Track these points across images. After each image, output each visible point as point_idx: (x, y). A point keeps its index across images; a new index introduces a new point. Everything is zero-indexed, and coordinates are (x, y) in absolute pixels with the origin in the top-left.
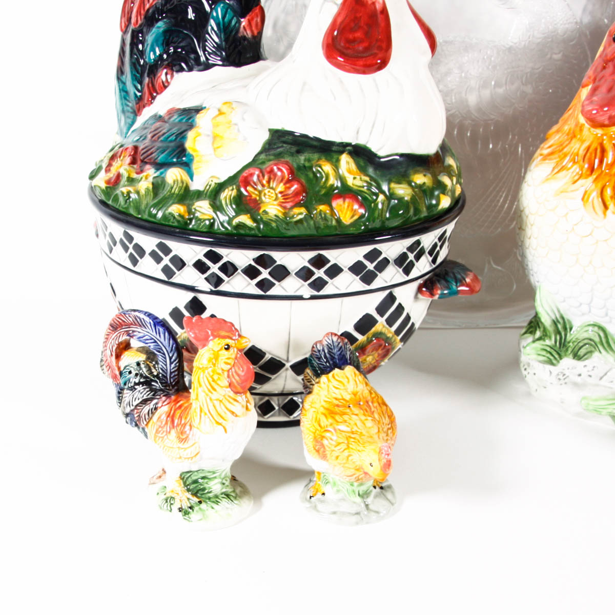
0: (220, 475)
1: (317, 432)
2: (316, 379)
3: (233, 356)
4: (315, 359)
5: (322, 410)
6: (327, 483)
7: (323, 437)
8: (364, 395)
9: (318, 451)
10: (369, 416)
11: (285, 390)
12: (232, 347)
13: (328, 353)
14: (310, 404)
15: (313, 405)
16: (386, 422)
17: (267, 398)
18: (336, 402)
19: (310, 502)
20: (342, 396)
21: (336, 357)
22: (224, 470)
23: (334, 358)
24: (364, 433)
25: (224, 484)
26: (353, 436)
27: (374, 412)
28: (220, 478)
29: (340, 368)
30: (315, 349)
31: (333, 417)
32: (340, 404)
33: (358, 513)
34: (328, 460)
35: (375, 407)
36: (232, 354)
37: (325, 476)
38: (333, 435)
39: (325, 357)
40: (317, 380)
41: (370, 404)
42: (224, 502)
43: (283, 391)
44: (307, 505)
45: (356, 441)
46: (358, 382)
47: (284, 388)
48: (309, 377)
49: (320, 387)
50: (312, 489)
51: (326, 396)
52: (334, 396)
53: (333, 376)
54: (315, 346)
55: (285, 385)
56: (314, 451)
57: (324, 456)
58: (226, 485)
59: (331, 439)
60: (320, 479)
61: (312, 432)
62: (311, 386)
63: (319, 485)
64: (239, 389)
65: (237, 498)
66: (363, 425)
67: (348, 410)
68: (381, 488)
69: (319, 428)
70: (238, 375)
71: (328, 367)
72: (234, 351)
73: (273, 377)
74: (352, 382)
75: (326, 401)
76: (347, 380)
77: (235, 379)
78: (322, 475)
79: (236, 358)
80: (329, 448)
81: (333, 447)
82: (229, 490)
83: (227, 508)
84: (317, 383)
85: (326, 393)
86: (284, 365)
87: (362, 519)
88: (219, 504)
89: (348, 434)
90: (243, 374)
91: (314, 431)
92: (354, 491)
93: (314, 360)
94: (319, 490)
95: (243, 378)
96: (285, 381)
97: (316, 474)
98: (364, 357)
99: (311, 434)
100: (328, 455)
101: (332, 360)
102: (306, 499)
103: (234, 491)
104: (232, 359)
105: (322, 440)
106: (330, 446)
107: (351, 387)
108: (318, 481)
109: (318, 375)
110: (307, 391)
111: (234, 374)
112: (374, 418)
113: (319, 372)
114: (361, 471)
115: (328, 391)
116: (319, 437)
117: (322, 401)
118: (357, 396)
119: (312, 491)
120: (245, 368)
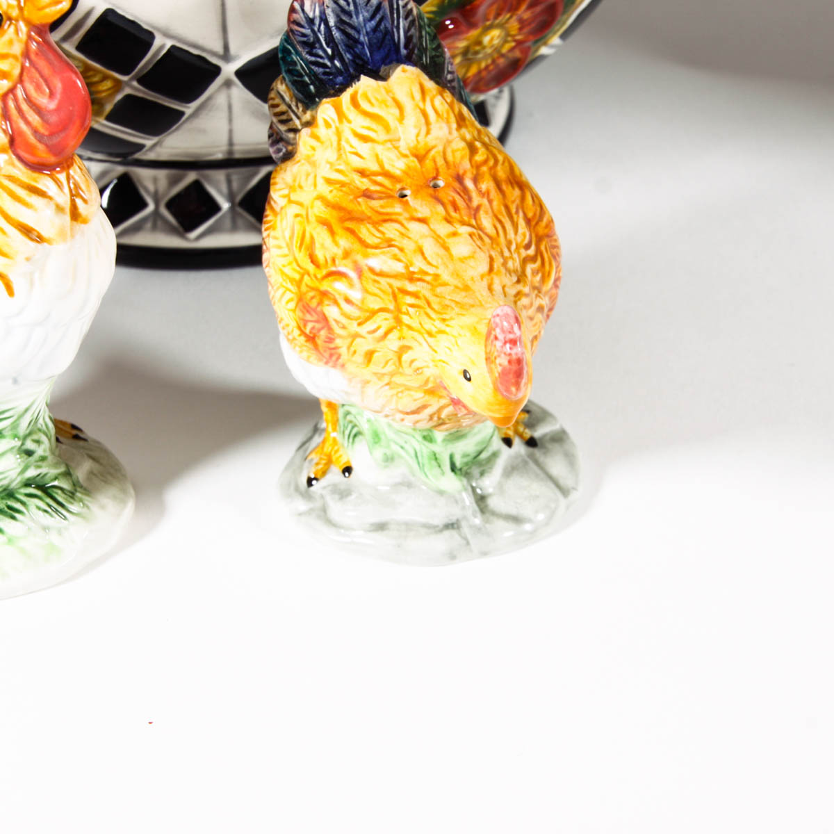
0: (15, 426)
1: (306, 278)
2: (304, 112)
3: (17, 49)
4: (300, 49)
5: (319, 210)
6: (355, 436)
7: (324, 294)
8: (450, 158)
9: (311, 339)
10: (463, 223)
11: (236, 148)
12: (10, 19)
13: (338, 28)
14: (286, 192)
15: (294, 197)
16: (519, 239)
17: (191, 176)
18: (364, 183)
19: (307, 497)
20: (382, 166)
21: (363, 38)
22: (26, 410)
23: (357, 41)
24: (445, 276)
25: (29, 453)
26: (411, 287)
27: (478, 208)
28: (16, 436)
29: (377, 75)
30: (299, 17)
31: (352, 232)
32: (374, 188)
33: (452, 526)
34: (343, 366)
35: (486, 194)
36: (11, 42)
37: (348, 413)
38: (351, 285)
39: (330, 40)
40: (307, 116)
41: (469, 184)
42: (35, 512)
43: (230, 152)
44: (301, 505)
45: (421, 303)
46: (432, 116)
47: (231, 143)
48: (283, 108)
49: (316, 138)
50: (314, 457)
51: (331, 164)
52: (357, 163)
53: (354, 102)
54: (297, 5)
55: (231, 132)
56: (302, 339)
57: (331, 355)
58: (36, 456)
59: (348, 301)
60: (335, 423)
61: (292, 280)
62: (291, 135)
63: (335, 440)
64: (43, 154)
65: (78, 495)
66: (442, 252)
67: (398, 208)
68: (531, 443)
69: (311, 268)
70: (38, 110)
71: (339, 72)
72: (17, 31)
73: (189, 109)
74: (412, 117)
75: (329, 181)
76: (396, 111)
77: (28, 123)
78: (341, 412)
79: (26, 54)
80: (344, 327)
81: (355, 323)
82: (50, 471)
83: (45, 528)
84: (308, 124)
85: (331, 155)
86: (216, 71)
87: (468, 543)
88: (17, 515)
89: (397, 284)
90: (52, 106)
91: (297, 277)
92: (435, 457)
93: (297, 53)
94: (334, 458)
95: (53, 119)
96: (230, 120)
97: (324, 408)
98: (474, 33)
99: (289, 286)
100: (343, 351)
101: (349, 48)
102: (297, 489)
103: (67, 474)
104: (15, 57)
105: (320, 303)
106: (344, 321)
107: (409, 133)
108: (330, 429)
109: (310, 100)
110: (279, 151)
111: (25, 107)
112: (480, 228)
113: (312, 87)
114: (441, 397)
115: (339, 148)
116: (311, 294)
117: (320, 182)
118: (428, 163)
119: (315, 461)
120: (58, 86)
